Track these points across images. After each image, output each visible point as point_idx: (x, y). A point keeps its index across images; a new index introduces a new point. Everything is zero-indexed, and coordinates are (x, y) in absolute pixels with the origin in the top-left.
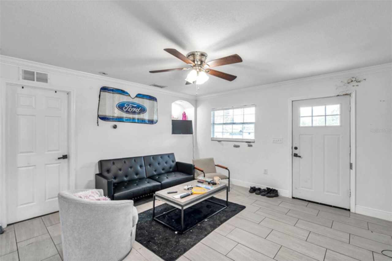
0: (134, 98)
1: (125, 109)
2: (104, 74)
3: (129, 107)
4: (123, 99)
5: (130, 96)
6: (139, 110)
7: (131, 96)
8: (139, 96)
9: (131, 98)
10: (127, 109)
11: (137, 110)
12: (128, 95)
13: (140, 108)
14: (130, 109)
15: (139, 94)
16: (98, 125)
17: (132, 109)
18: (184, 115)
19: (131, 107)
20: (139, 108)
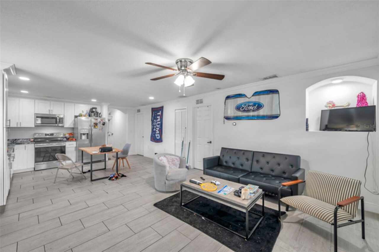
0: (250, 98)
1: (242, 109)
2: (218, 88)
3: (246, 106)
4: (240, 101)
5: (246, 97)
6: (255, 107)
7: (248, 96)
8: (257, 94)
9: (248, 98)
10: (244, 108)
11: (253, 107)
12: (245, 96)
13: (257, 105)
14: (246, 108)
15: (256, 92)
16: (224, 123)
17: (248, 108)
18: (362, 98)
19: (248, 106)
20: (255, 106)
